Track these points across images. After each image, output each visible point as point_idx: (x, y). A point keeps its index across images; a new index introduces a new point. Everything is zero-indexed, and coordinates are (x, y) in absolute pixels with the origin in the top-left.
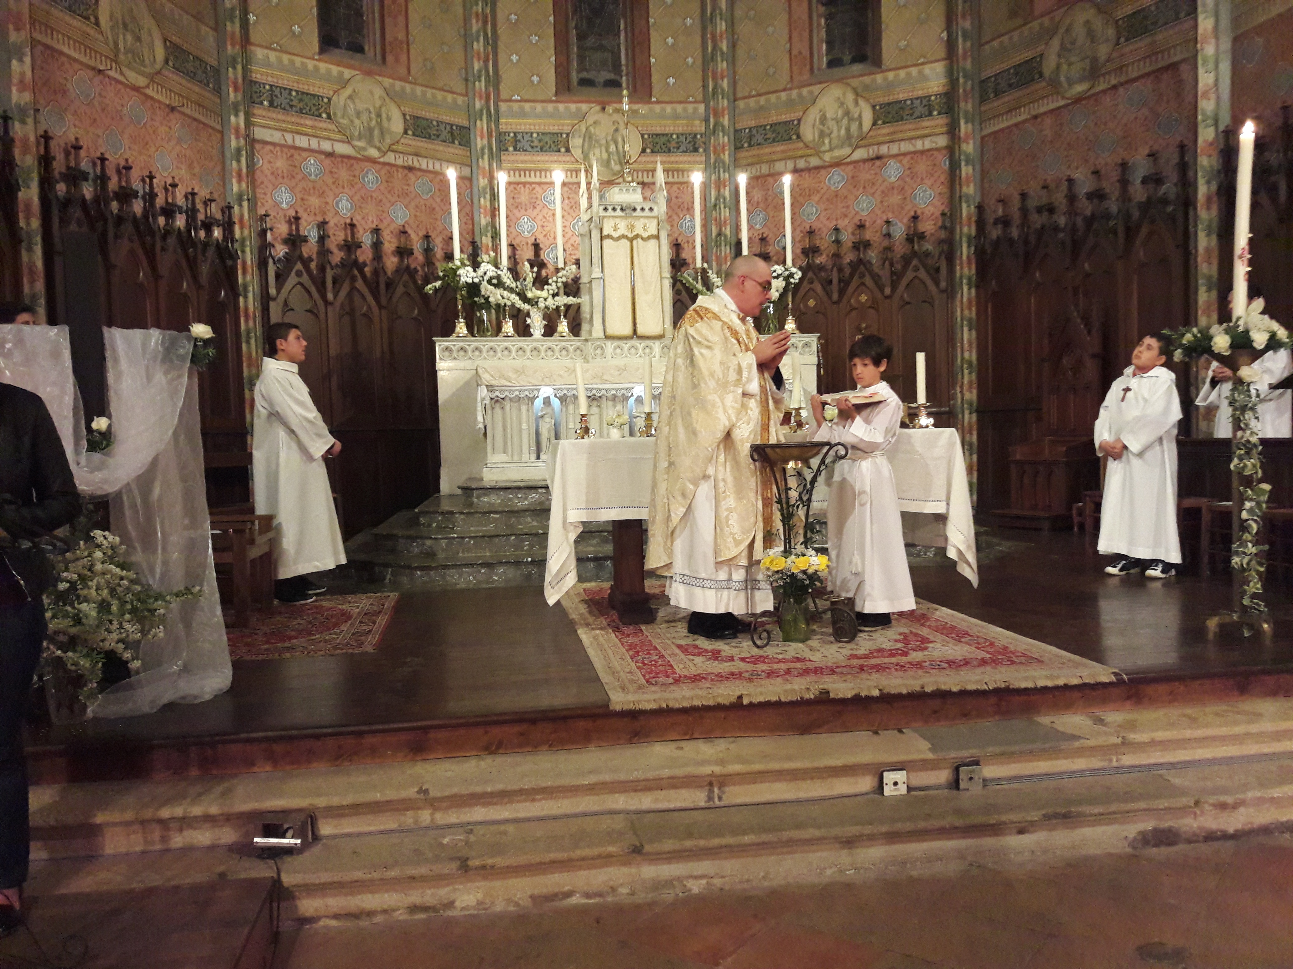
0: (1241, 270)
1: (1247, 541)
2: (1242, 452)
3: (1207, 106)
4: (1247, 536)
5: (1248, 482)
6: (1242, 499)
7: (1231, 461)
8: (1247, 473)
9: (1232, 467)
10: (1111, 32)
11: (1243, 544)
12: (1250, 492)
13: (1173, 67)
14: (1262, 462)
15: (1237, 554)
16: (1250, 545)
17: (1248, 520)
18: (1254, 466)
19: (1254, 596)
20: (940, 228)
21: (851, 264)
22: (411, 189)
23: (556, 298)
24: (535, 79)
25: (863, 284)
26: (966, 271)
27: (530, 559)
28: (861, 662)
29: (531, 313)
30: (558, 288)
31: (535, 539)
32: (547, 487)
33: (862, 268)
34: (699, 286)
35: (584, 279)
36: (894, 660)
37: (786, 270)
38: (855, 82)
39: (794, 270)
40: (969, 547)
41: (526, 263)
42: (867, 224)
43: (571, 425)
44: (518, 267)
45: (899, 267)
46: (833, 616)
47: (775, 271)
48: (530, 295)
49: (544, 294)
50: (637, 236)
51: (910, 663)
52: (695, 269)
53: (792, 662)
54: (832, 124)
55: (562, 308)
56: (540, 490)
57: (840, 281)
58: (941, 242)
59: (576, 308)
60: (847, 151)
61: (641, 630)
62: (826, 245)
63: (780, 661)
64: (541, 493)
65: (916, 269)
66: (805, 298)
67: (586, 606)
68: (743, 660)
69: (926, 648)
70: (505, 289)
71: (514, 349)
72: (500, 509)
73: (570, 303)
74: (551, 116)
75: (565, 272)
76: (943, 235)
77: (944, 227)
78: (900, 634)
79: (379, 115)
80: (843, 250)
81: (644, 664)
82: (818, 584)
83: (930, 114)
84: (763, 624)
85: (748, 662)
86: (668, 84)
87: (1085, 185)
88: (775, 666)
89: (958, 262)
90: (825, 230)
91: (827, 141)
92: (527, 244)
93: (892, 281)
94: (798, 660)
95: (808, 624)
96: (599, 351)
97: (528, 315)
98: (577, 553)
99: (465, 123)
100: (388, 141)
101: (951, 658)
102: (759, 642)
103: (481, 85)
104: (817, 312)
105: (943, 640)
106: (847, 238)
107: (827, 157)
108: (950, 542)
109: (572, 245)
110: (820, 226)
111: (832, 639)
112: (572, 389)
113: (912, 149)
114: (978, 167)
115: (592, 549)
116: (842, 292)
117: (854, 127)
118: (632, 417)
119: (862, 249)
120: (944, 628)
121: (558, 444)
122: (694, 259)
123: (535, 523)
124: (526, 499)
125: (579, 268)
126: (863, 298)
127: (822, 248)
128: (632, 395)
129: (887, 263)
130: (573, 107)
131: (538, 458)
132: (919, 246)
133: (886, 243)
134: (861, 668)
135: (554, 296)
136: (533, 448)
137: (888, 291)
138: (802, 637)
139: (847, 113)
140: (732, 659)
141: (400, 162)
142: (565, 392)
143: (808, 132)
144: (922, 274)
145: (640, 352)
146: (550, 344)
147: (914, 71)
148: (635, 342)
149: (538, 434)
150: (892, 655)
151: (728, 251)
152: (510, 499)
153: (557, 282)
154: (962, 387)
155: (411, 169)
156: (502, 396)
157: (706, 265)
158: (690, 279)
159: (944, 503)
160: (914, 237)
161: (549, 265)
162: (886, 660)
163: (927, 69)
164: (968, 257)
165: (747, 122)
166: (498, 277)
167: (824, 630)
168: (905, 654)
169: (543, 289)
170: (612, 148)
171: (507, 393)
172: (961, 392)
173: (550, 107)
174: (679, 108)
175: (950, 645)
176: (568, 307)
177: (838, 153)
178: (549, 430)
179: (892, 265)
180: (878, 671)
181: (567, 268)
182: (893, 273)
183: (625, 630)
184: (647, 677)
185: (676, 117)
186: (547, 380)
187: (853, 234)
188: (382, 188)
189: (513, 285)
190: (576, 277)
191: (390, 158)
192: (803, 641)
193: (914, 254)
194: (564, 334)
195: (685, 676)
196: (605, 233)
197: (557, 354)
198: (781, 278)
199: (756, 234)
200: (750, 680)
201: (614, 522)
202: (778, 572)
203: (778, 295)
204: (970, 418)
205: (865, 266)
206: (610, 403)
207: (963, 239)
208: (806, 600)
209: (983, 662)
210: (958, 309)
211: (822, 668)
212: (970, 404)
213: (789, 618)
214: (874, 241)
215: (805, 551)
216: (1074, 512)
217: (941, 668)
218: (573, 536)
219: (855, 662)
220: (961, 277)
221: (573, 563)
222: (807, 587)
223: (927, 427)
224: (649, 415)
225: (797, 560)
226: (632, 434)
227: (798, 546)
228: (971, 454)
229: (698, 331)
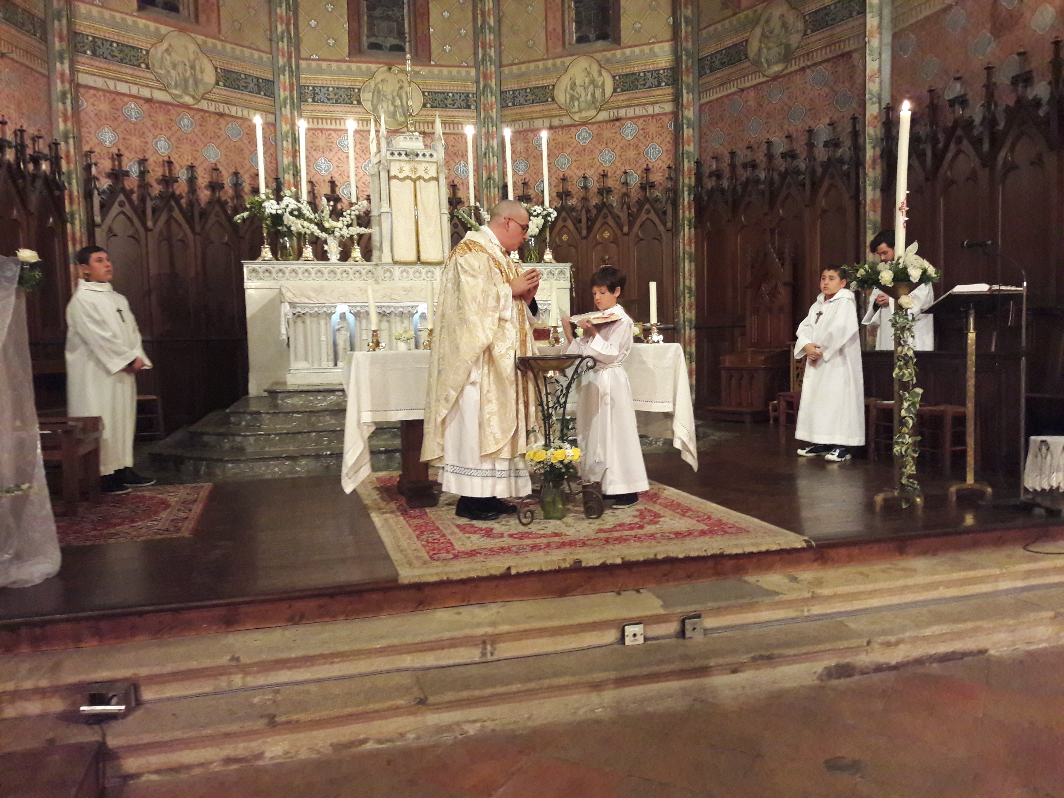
0: (901, 219)
1: (904, 434)
2: (902, 363)
3: (872, 87)
4: (905, 430)
5: (905, 386)
6: (901, 400)
7: (893, 371)
8: (905, 380)
9: (894, 375)
10: (800, 25)
11: (902, 436)
12: (907, 395)
13: (848, 55)
14: (915, 371)
15: (898, 443)
16: (907, 436)
17: (905, 417)
18: (911, 374)
19: (909, 477)
20: (667, 178)
21: (596, 206)
22: (222, 132)
23: (350, 228)
24: (331, 42)
25: (606, 223)
26: (687, 213)
27: (328, 453)
28: (607, 535)
29: (328, 241)
30: (352, 220)
31: (333, 435)
32: (343, 391)
33: (605, 210)
34: (473, 221)
35: (374, 213)
36: (633, 533)
37: (544, 210)
38: (598, 56)
39: (551, 210)
40: (690, 438)
41: (323, 198)
42: (609, 174)
43: (364, 337)
44: (317, 201)
45: (635, 210)
46: (584, 497)
47: (535, 211)
48: (327, 225)
49: (339, 224)
50: (419, 178)
51: (646, 535)
52: (469, 207)
53: (552, 536)
54: (580, 90)
55: (356, 237)
56: (337, 393)
57: (588, 219)
58: (668, 190)
59: (368, 237)
60: (592, 113)
61: (426, 513)
62: (576, 190)
63: (542, 536)
64: (338, 396)
65: (648, 212)
66: (560, 235)
67: (378, 492)
68: (511, 536)
69: (657, 522)
70: (305, 220)
71: (313, 272)
72: (302, 409)
73: (363, 232)
74: (345, 73)
75: (357, 206)
76: (669, 184)
77: (669, 178)
78: (637, 510)
79: (193, 67)
80: (591, 194)
81: (428, 543)
82: (571, 470)
83: (659, 85)
84: (527, 505)
85: (516, 538)
86: (444, 50)
87: (780, 147)
88: (538, 541)
89: (681, 207)
90: (575, 178)
91: (576, 104)
92: (324, 181)
93: (629, 221)
94: (556, 535)
95: (564, 504)
96: (388, 274)
97: (326, 242)
98: (370, 446)
99: (270, 77)
100: (201, 90)
101: (678, 530)
102: (524, 521)
103: (283, 45)
104: (570, 245)
105: (672, 515)
106: (593, 185)
107: (576, 117)
108: (676, 435)
109: (364, 183)
110: (571, 174)
111: (583, 516)
112: (365, 307)
113: (645, 113)
114: (697, 131)
115: (383, 443)
116: (589, 229)
117: (598, 93)
118: (417, 331)
119: (605, 194)
120: (671, 505)
121: (353, 354)
122: (468, 198)
123: (333, 422)
124: (325, 400)
125: (370, 203)
126: (607, 235)
127: (573, 192)
128: (417, 312)
129: (625, 206)
130: (364, 66)
131: (336, 365)
132: (650, 194)
133: (624, 190)
134: (607, 541)
135: (348, 226)
136: (332, 357)
137: (626, 229)
138: (558, 515)
139: (593, 82)
140: (502, 535)
141: (212, 109)
142: (359, 308)
143: (561, 96)
144: (653, 216)
145: (424, 276)
146: (345, 267)
147: (646, 49)
148: (419, 267)
149: (335, 345)
150: (632, 529)
151: (497, 192)
152: (311, 401)
153: (350, 215)
154: (683, 308)
155: (221, 115)
156: (303, 312)
157: (478, 204)
158: (465, 216)
159: (672, 404)
160: (646, 185)
161: (343, 200)
162: (627, 533)
163: (657, 48)
164: (689, 203)
165: (511, 85)
166: (299, 210)
167: (577, 508)
168: (641, 527)
169: (338, 220)
170: (398, 102)
171: (307, 310)
172: (683, 312)
173: (344, 66)
174: (454, 71)
175: (677, 519)
176: (360, 236)
177: (584, 114)
178: (345, 342)
179: (629, 208)
180: (620, 543)
181: (359, 203)
182: (630, 215)
183: (412, 512)
184: (431, 553)
185: (452, 78)
186: (343, 299)
187: (598, 181)
188: (196, 131)
189: (312, 216)
190: (367, 210)
191: (204, 105)
192: (560, 519)
193: (647, 199)
194: (357, 259)
195: (463, 552)
196: (392, 174)
197: (352, 276)
198: (541, 217)
199: (519, 179)
200: (517, 553)
201: (402, 422)
202: (539, 462)
203: (537, 230)
204: (690, 333)
205: (607, 208)
206: (398, 319)
207: (685, 189)
208: (562, 485)
209: (703, 533)
210: (681, 245)
211: (575, 541)
212: (690, 321)
213: (549, 499)
214: (615, 189)
215: (562, 445)
216: (770, 408)
217: (669, 539)
218: (367, 434)
219: (602, 535)
220: (683, 220)
221: (367, 457)
222: (564, 474)
223: (658, 342)
224: (431, 331)
225: (555, 453)
226: (417, 347)
227: (556, 441)
228: (691, 362)
229: (466, 261)
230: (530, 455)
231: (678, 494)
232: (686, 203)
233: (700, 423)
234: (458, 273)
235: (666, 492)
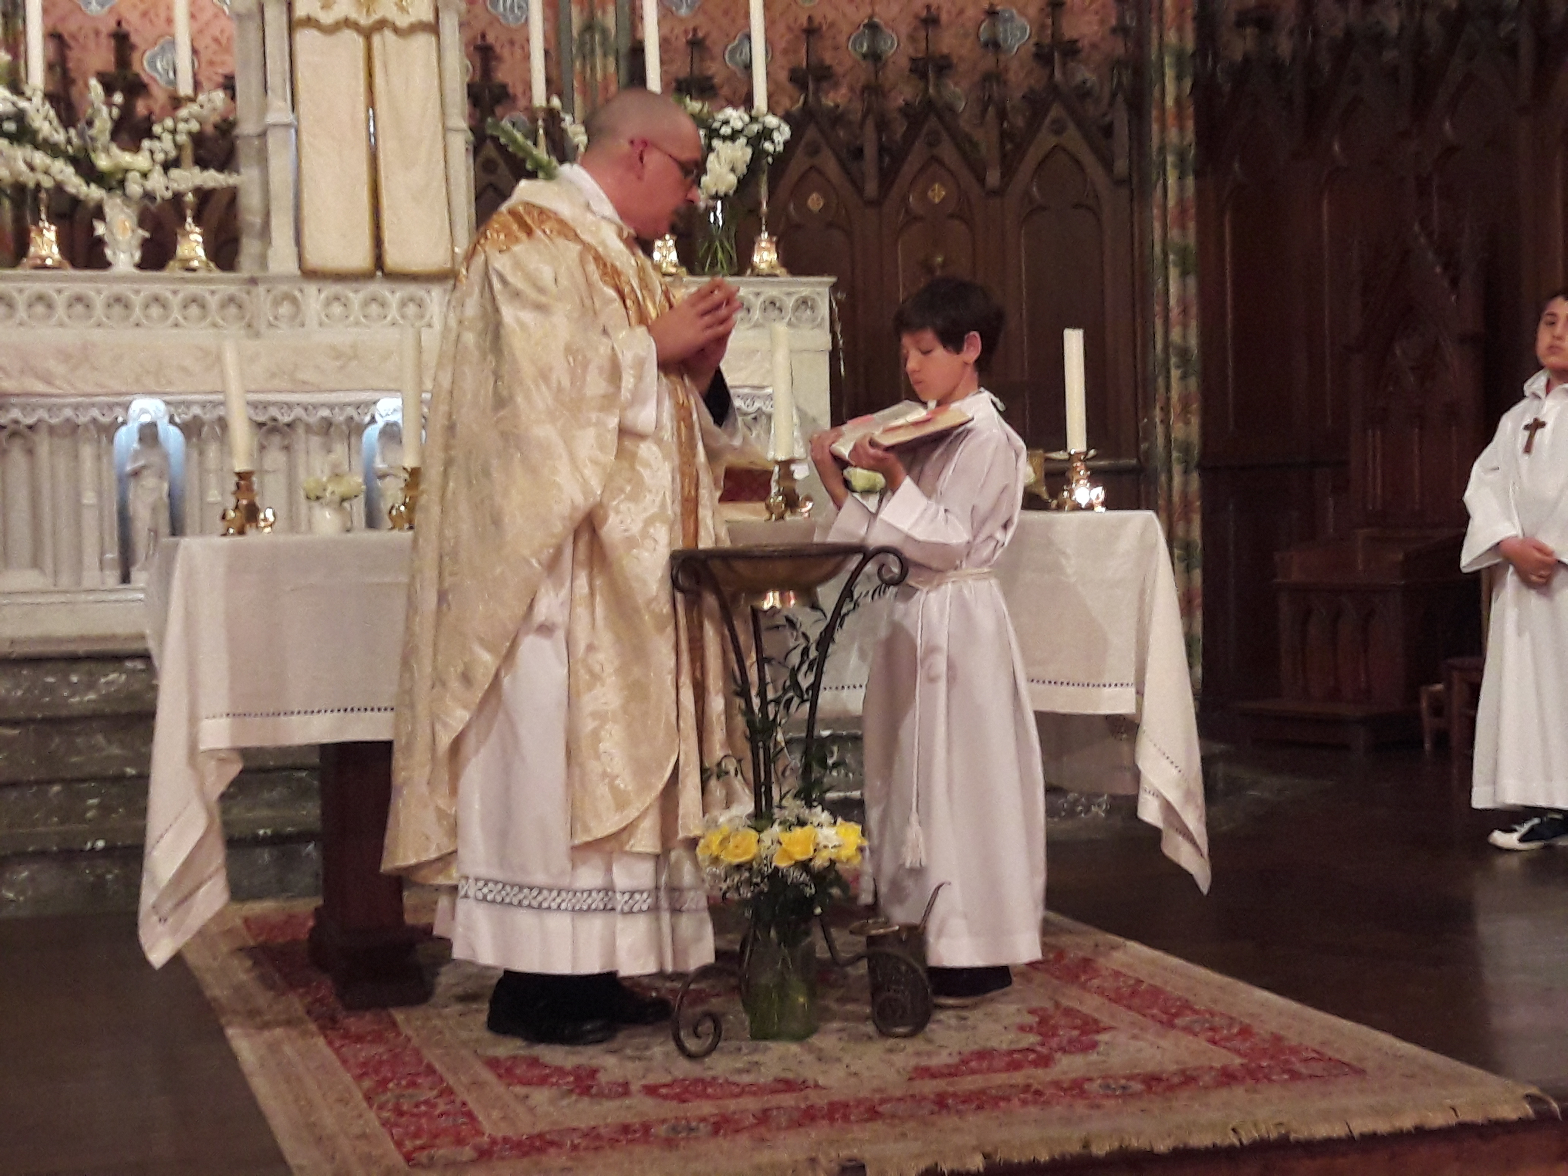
20: (1114, 31)
21: (906, 111)
23: (174, 173)
25: (936, 159)
26: (1173, 134)
27: (100, 844)
28: (940, 1085)
29: (107, 210)
30: (178, 147)
31: (114, 790)
32: (145, 656)
33: (933, 122)
34: (541, 152)
35: (247, 127)
36: (1018, 1078)
37: (753, 119)
39: (772, 121)
40: (1188, 795)
41: (94, 83)
42: (944, 17)
43: (213, 496)
44: (74, 92)
45: (1020, 122)
46: (872, 970)
47: (726, 122)
48: (103, 162)
49: (141, 161)
50: (382, 24)
51: (1057, 1084)
52: (530, 111)
53: (774, 1092)
55: (190, 197)
56: (129, 664)
57: (882, 150)
58: (1117, 64)
59: (225, 200)
61: (394, 1024)
62: (848, 63)
63: (744, 1091)
64: (134, 671)
65: (1058, 129)
66: (799, 192)
67: (249, 963)
68: (651, 1090)
69: (1094, 1045)
70: (37, 147)
71: (60, 301)
72: (22, 714)
73: (211, 184)
75: (194, 108)
76: (1119, 48)
77: (1121, 30)
78: (1032, 1012)
80: (890, 75)
81: (401, 1114)
82: (835, 891)
84: (700, 997)
85: (665, 1097)
88: (732, 1105)
89: (1155, 113)
90: (846, 28)
92: (97, 33)
93: (1004, 156)
94: (787, 1085)
95: (812, 994)
96: (285, 309)
97: (99, 213)
98: (226, 824)
101: (1151, 1067)
102: (692, 1044)
104: (830, 225)
105: (1133, 1024)
106: (898, 48)
108: (1144, 785)
109: (216, 40)
110: (831, 15)
111: (870, 1028)
112: (216, 405)
115: (264, 813)
116: (887, 178)
118: (372, 476)
119: (931, 75)
120: (1134, 993)
121: (177, 545)
122: (528, 86)
123: (115, 750)
124: (91, 686)
125: (233, 98)
126: (938, 193)
127: (839, 70)
128: (373, 420)
129: (991, 110)
131: (126, 578)
132: (1064, 74)
133: (988, 63)
134: (941, 1102)
135: (167, 166)
136: (112, 555)
137: (993, 178)
138: (795, 1026)
140: (624, 1090)
142: (196, 410)
144: (1073, 138)
145: (393, 313)
146: (157, 288)
148: (379, 288)
149: (124, 520)
150: (1015, 1066)
151: (612, 68)
152: (49, 689)
153: (174, 132)
154: (1166, 410)
156: (30, 421)
157: (556, 102)
158: (519, 136)
159: (1132, 690)
160: (1053, 51)
161: (155, 90)
162: (1001, 1079)
164: (1178, 101)
166: (20, 116)
167: (850, 1007)
168: (1044, 1061)
169: (136, 149)
171: (42, 414)
172: (1166, 422)
175: (1149, 1037)
176: (204, 195)
178: (154, 510)
179: (1002, 115)
180: (980, 1108)
181: (201, 98)
182: (1004, 136)
183: (354, 1023)
184: (409, 1145)
186: (150, 382)
187: (912, 38)
189: (59, 137)
190: (225, 120)
192: (799, 1038)
193: (1054, 89)
194: (195, 264)
195: (505, 1140)
196: (300, 11)
197: (176, 314)
198: (742, 141)
199: (679, 30)
200: (670, 1143)
201: (324, 749)
202: (739, 867)
203: (732, 179)
204: (1186, 484)
205: (941, 118)
206: (316, 441)
207: (1167, 60)
208: (807, 933)
209: (1227, 1077)
210: (1157, 226)
211: (846, 1106)
212: (1186, 449)
213: (766, 979)
214: (961, 58)
215: (805, 813)
216: (1424, 704)
217: (1126, 1094)
218: (217, 786)
219: (929, 1087)
220: (1162, 149)
221: (217, 856)
222: (810, 902)
223: (1090, 507)
224: (415, 475)
225: (785, 837)
226: (372, 522)
227: (787, 802)
228: (1188, 569)
229: (518, 265)
230: (711, 844)
231: (1153, 962)
232: (1170, 102)
233: (1218, 748)
234: (493, 299)
235: (1117, 955)
